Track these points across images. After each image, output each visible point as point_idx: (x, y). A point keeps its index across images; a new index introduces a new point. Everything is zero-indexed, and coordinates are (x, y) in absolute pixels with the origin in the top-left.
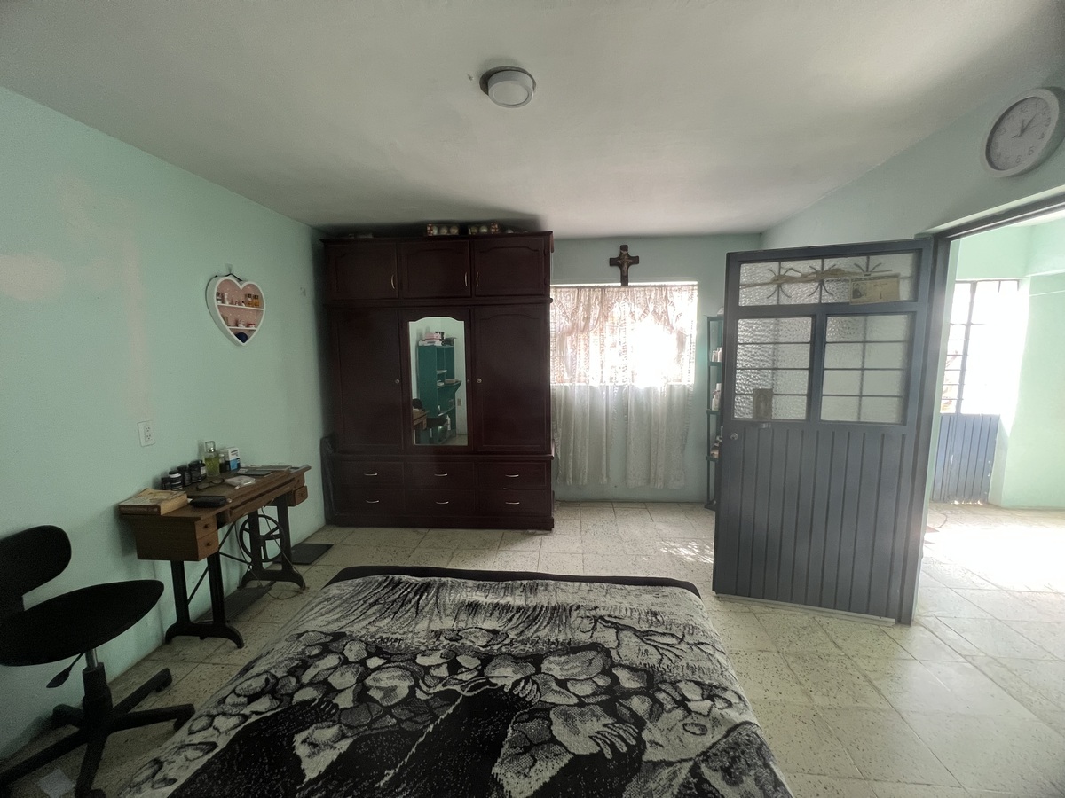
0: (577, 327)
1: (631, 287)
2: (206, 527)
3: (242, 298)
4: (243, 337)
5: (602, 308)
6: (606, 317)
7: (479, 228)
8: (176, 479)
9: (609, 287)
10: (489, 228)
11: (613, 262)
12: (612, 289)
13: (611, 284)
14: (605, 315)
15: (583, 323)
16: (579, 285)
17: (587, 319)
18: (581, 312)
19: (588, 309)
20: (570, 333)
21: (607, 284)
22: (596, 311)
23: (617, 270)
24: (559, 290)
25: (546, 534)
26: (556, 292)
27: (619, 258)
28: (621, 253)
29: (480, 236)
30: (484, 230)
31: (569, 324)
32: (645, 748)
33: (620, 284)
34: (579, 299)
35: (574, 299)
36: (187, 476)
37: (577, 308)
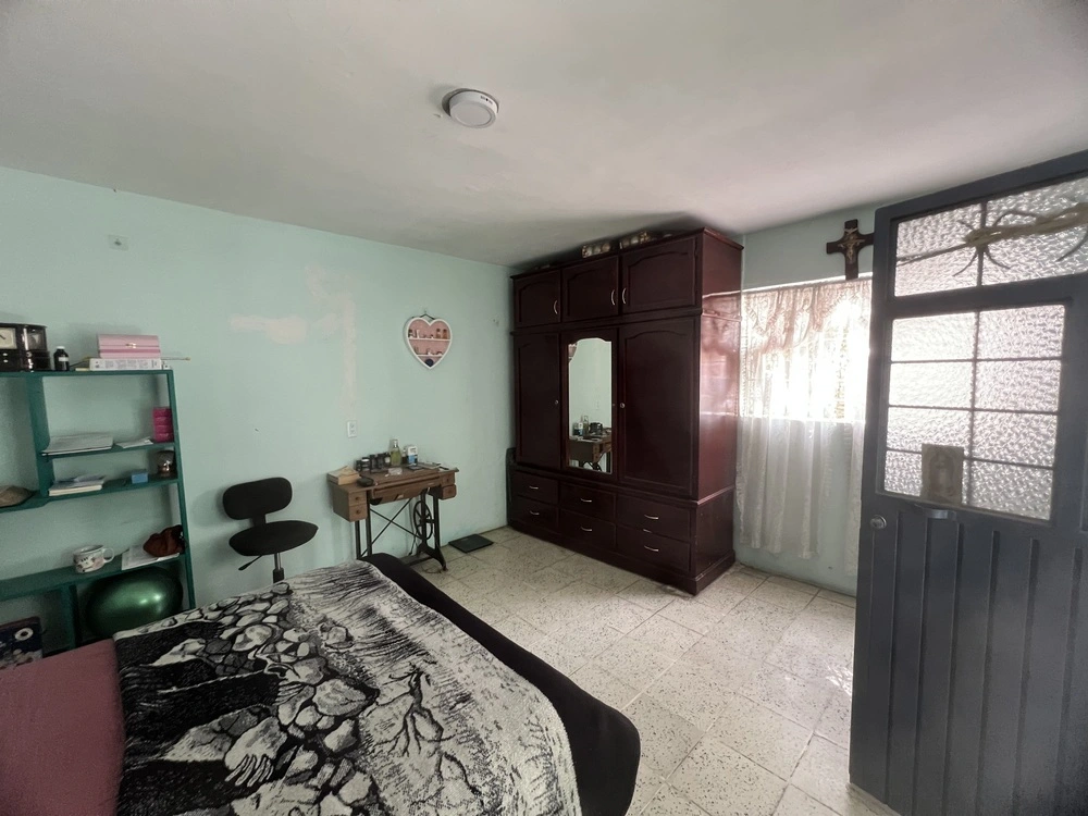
0: (775, 342)
1: (862, 279)
2: (357, 499)
3: (434, 333)
4: (430, 362)
5: (813, 314)
6: (819, 326)
7: (630, 240)
8: (364, 463)
9: (826, 283)
10: (640, 237)
11: (832, 248)
12: (830, 286)
13: (829, 280)
14: (816, 324)
15: (784, 337)
16: (781, 286)
17: (789, 330)
18: (781, 320)
19: (791, 317)
20: (765, 350)
21: (823, 280)
22: (803, 319)
23: (839, 258)
24: (753, 295)
25: (684, 597)
26: (749, 298)
27: (841, 241)
28: (846, 233)
29: (632, 248)
30: (635, 241)
31: (765, 339)
32: (247, 796)
33: (844, 278)
34: (779, 307)
35: (772, 305)
36: (374, 462)
37: (775, 317)
